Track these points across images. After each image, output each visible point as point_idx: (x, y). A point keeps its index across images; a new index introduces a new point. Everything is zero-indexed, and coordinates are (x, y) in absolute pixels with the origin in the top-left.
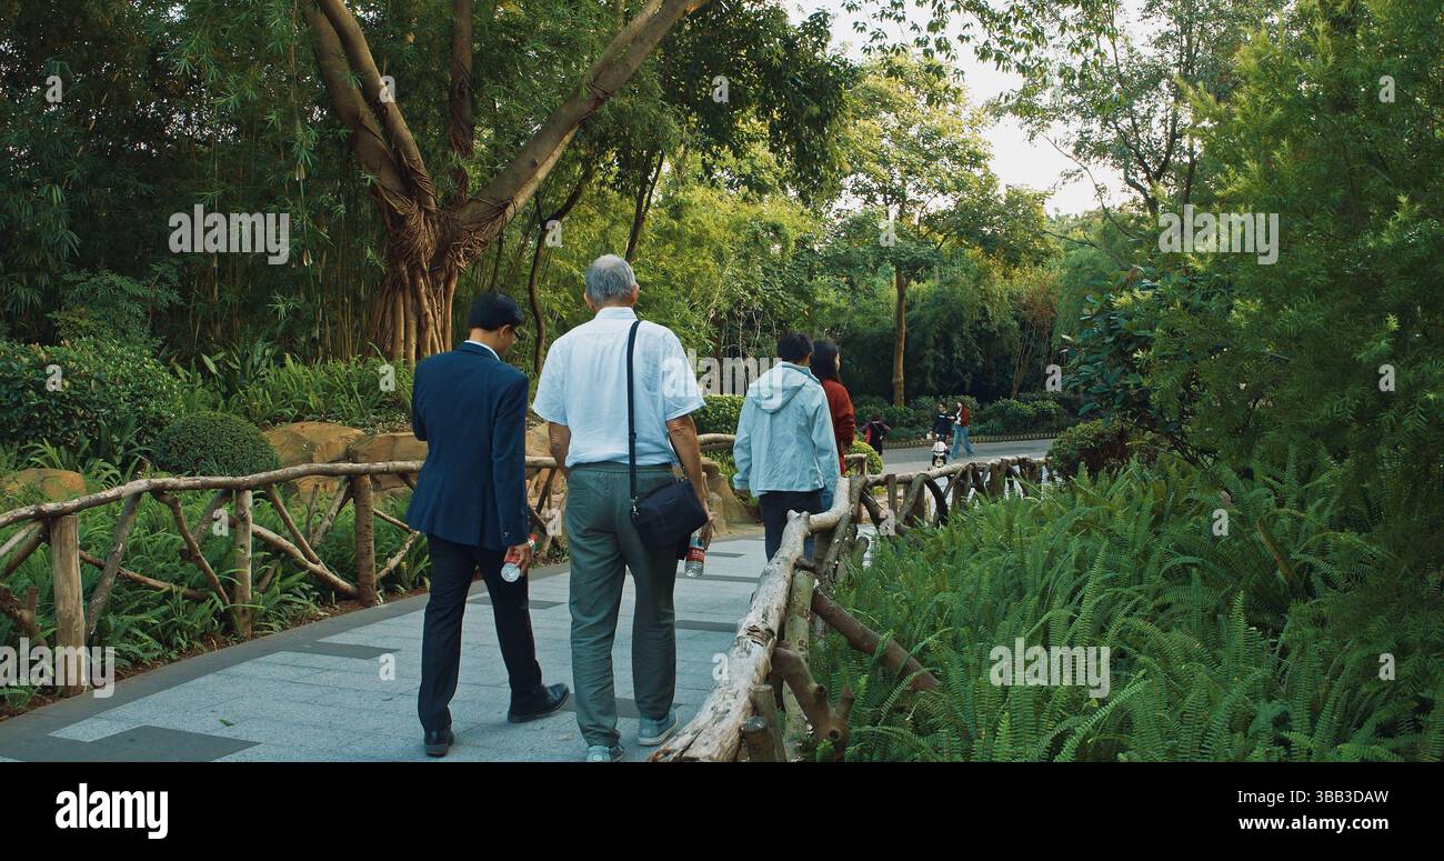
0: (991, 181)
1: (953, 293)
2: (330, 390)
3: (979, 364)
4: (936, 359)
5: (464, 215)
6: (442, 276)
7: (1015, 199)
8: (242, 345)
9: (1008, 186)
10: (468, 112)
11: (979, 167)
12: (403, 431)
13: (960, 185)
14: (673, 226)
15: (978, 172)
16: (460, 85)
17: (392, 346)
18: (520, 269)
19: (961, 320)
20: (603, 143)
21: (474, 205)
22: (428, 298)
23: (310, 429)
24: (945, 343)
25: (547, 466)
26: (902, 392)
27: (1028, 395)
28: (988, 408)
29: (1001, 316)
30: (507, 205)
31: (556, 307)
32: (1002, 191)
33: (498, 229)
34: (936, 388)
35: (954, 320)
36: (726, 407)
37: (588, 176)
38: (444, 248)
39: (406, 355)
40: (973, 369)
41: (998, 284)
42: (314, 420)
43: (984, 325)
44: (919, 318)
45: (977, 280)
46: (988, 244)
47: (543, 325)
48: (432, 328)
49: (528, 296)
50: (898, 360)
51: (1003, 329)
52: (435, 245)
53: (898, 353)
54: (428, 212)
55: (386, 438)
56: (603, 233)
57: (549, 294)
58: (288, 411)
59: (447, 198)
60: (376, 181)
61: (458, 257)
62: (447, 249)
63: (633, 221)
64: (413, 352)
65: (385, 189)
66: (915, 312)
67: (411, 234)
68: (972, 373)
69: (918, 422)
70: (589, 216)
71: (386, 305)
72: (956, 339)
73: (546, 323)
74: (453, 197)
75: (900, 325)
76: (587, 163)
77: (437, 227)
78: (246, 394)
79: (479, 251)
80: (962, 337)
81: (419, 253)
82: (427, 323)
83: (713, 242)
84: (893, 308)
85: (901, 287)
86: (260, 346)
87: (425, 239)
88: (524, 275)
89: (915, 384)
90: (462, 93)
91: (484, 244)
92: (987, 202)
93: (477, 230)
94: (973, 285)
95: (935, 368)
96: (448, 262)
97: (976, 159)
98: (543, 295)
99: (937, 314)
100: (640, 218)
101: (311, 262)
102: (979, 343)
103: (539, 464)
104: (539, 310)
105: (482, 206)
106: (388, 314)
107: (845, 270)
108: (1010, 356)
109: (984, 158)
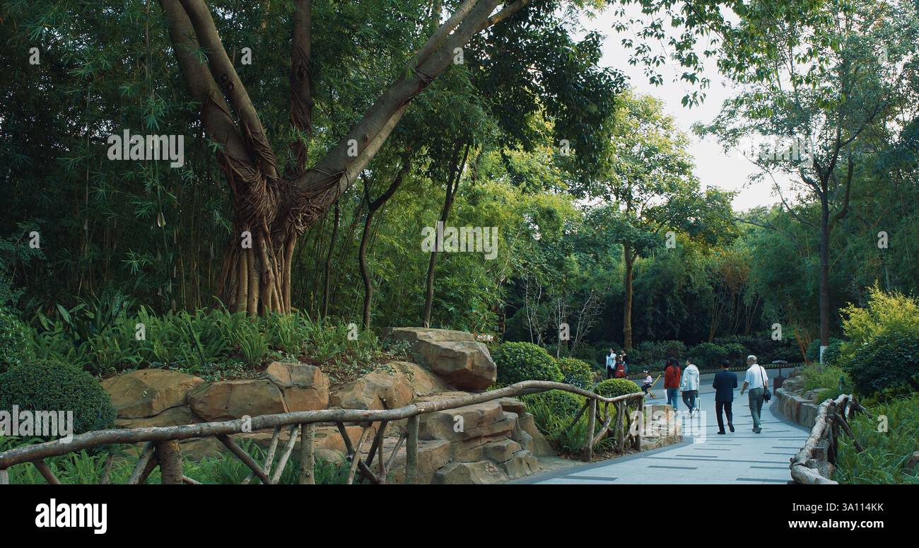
0: (694, 184)
1: (665, 266)
2: (175, 339)
3: (685, 317)
4: (654, 314)
5: (303, 184)
6: (283, 238)
7: (714, 196)
8: (103, 297)
9: (708, 187)
10: (307, 93)
11: (685, 174)
12: (240, 379)
13: (672, 187)
14: (471, 210)
15: (684, 178)
16: (300, 68)
17: (236, 300)
18: (352, 243)
19: (672, 286)
20: (417, 141)
21: (312, 175)
22: (270, 257)
23: (153, 376)
24: (661, 303)
25: (377, 420)
26: (630, 338)
27: (721, 339)
28: (693, 349)
29: (700, 282)
30: (340, 176)
31: (381, 272)
32: (703, 189)
33: (333, 199)
34: (654, 335)
35: (667, 286)
36: (521, 352)
37: (407, 168)
38: (284, 213)
39: (249, 309)
40: (680, 321)
41: (698, 259)
42: (157, 367)
43: (689, 289)
44: (641, 284)
45: (683, 256)
46: (692, 230)
47: (371, 287)
48: (272, 285)
49: (358, 264)
50: (627, 314)
51: (702, 291)
52: (276, 210)
53: (627, 310)
54: (270, 181)
55: (223, 386)
56: (417, 215)
57: (375, 262)
58: (133, 359)
59: (288, 169)
60: (221, 148)
61: (297, 221)
62: (288, 214)
63: (444, 202)
64: (256, 305)
65: (231, 158)
66: (639, 280)
67: (254, 200)
68: (681, 324)
69: (643, 360)
70: (408, 200)
71: (232, 264)
72: (669, 300)
73: (373, 284)
74: (292, 169)
75: (628, 289)
76: (406, 158)
77: (278, 193)
78: (95, 342)
79: (316, 217)
80: (673, 298)
81: (261, 217)
82: (268, 280)
83: (503, 223)
84: (622, 277)
85: (629, 262)
86: (118, 299)
87: (268, 204)
88: (355, 247)
89: (640, 333)
90: (301, 75)
91: (320, 211)
92: (693, 198)
93: (314, 197)
94: (680, 260)
95: (654, 320)
96: (287, 225)
97: (683, 168)
98: (370, 263)
99: (655, 281)
100: (449, 199)
101: (165, 223)
102: (685, 301)
103: (370, 417)
104: (367, 275)
105: (318, 175)
106: (234, 271)
107: (592, 249)
108: (707, 311)
109: (689, 167)
